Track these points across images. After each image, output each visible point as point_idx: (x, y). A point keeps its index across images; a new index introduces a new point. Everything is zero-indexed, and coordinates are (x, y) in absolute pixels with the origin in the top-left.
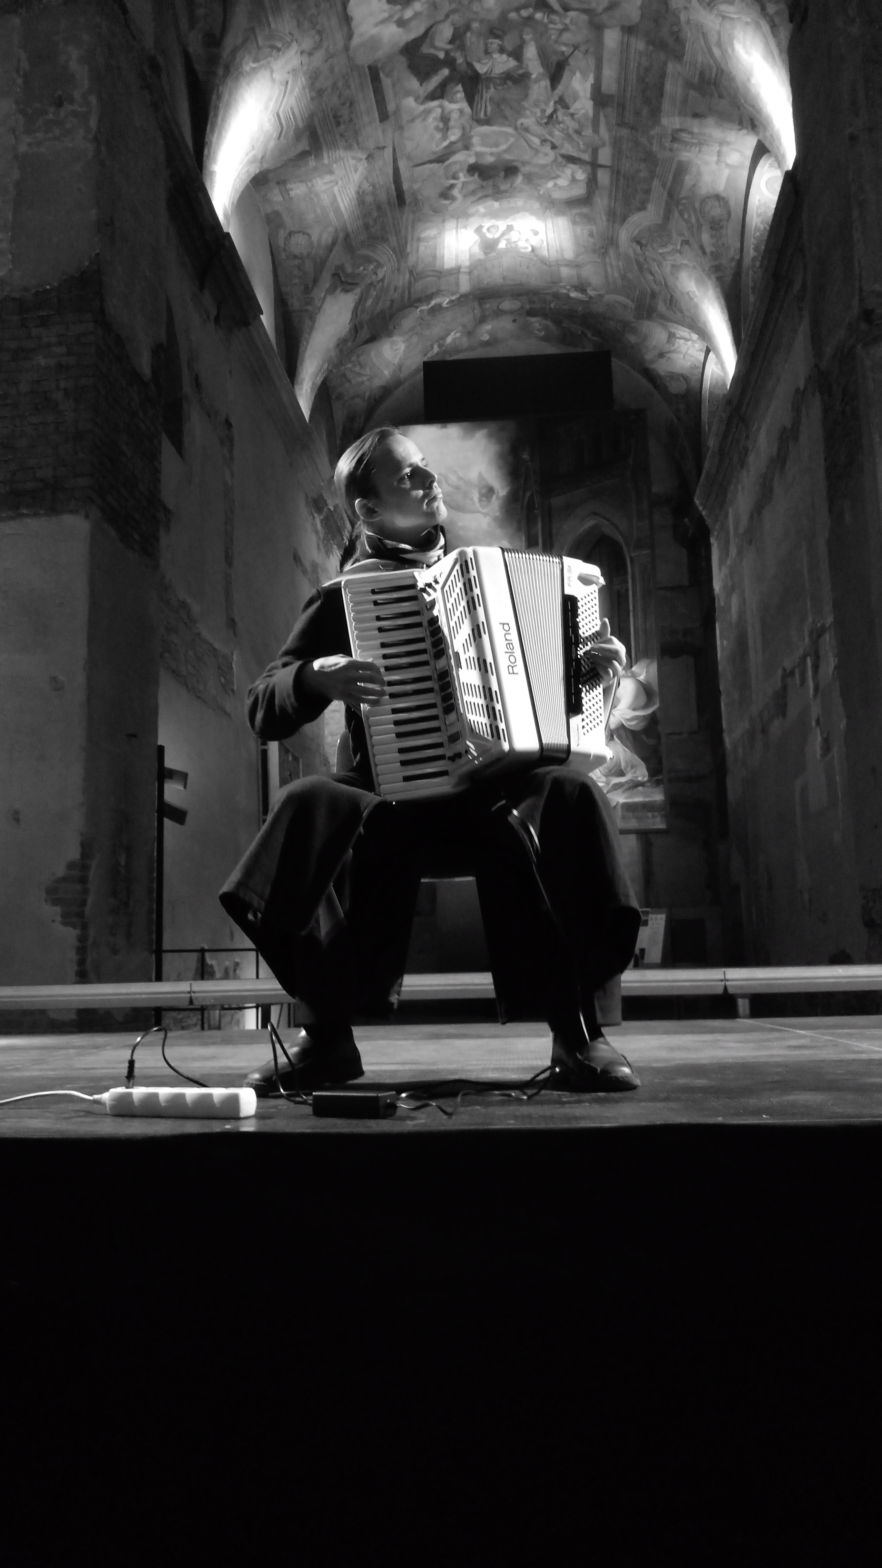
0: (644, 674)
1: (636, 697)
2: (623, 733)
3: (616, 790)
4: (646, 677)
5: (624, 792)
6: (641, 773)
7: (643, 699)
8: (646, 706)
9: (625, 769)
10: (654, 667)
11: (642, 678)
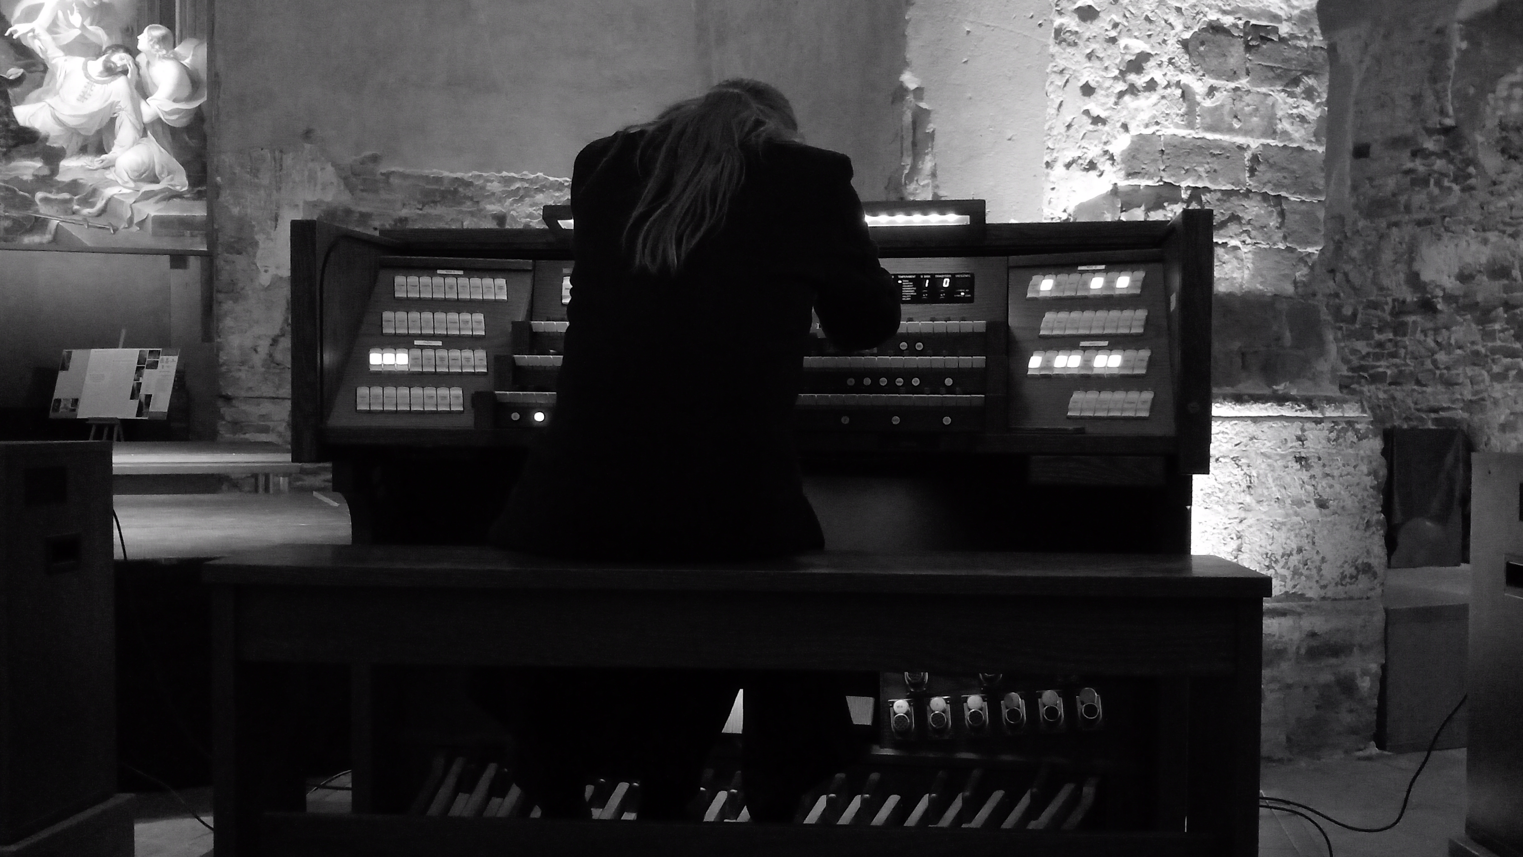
0: (190, 57)
1: (179, 85)
2: (159, 129)
3: (148, 199)
4: (192, 60)
5: (157, 202)
6: (181, 182)
7: (187, 91)
8: (190, 98)
9: (160, 174)
10: (203, 51)
11: (187, 62)
